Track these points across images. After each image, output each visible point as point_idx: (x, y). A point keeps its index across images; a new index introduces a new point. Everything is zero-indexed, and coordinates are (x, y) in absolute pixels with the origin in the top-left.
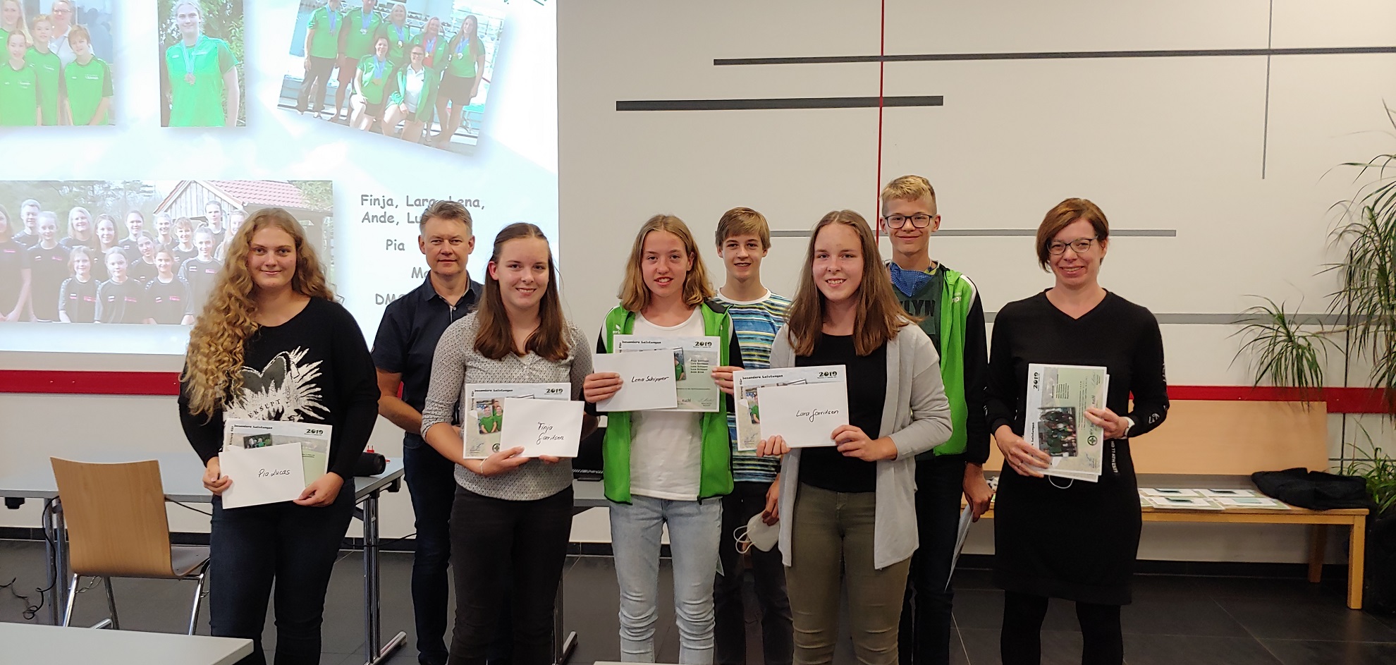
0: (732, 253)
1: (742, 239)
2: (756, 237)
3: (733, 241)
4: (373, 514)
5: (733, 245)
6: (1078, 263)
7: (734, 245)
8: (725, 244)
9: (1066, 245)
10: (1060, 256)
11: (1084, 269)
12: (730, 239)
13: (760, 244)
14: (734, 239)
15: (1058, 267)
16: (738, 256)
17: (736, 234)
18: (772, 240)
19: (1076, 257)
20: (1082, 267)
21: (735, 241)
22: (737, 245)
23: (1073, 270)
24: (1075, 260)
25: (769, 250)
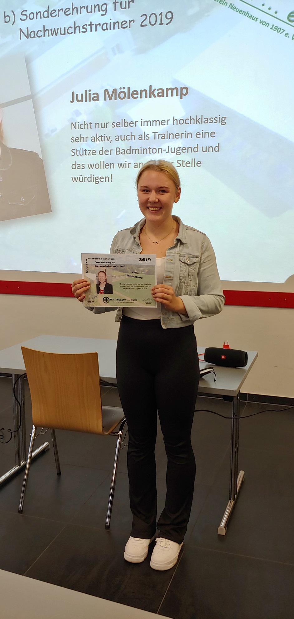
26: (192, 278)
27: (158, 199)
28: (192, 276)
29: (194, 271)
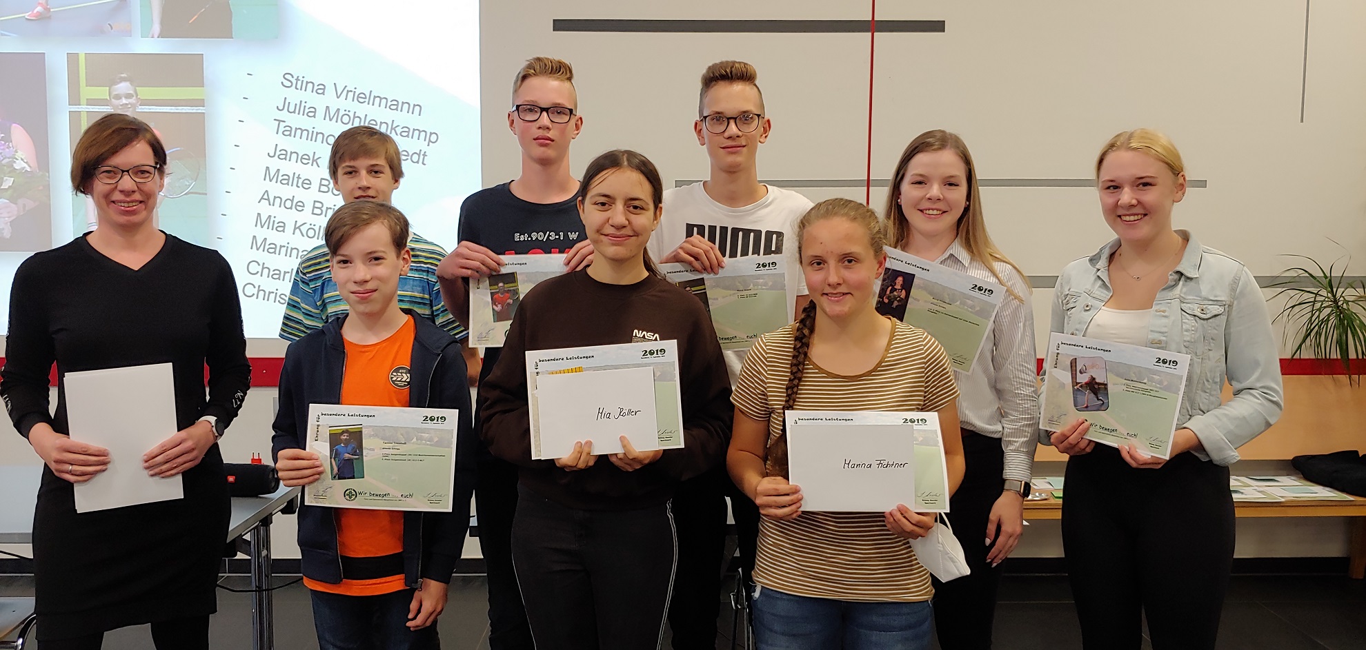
0: (351, 183)
1: (363, 163)
2: (381, 162)
3: (350, 167)
4: (263, 546)
5: (350, 173)
6: (137, 196)
7: (352, 172)
8: (340, 172)
9: (123, 171)
10: (113, 186)
11: (142, 206)
12: (347, 164)
13: (387, 170)
14: (352, 163)
15: (107, 201)
16: (359, 186)
17: (354, 157)
18: (406, 166)
19: (136, 188)
20: (141, 202)
21: (354, 167)
22: (356, 172)
23: (131, 204)
24: (134, 192)
25: (402, 181)
26: (1212, 345)
27: (1137, 199)
28: (1211, 341)
29: (1216, 332)
